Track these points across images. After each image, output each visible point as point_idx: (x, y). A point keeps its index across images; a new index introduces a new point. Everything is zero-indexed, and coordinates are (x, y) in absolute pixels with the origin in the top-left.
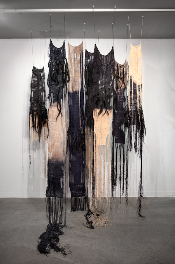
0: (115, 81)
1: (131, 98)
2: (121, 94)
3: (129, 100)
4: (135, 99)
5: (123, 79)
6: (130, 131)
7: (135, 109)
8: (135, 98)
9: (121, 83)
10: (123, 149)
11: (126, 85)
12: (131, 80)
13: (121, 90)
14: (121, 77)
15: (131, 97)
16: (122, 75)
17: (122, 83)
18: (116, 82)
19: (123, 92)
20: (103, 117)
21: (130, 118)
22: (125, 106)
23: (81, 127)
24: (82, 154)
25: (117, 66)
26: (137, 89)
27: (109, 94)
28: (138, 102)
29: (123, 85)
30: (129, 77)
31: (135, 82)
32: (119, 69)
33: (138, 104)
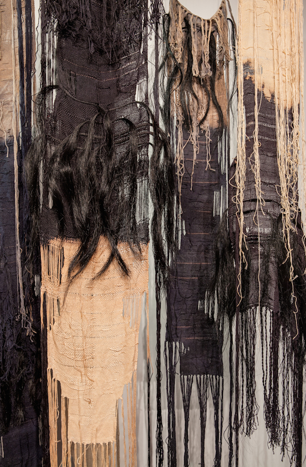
0: (175, 96)
1: (249, 174)
2: (202, 155)
3: (241, 185)
4: (270, 177)
5: (209, 85)
6: (246, 337)
7: (267, 231)
8: (271, 173)
9: (205, 105)
10: (216, 398)
11: (224, 111)
12: (249, 85)
13: (202, 134)
14: (203, 74)
15: (248, 167)
16: (209, 66)
17: (208, 105)
18: (182, 96)
19: (214, 146)
20: (98, 284)
21: (246, 274)
22: (220, 209)
23: (23, 310)
24: (34, 429)
25: (187, 28)
26: (281, 129)
27: (128, 153)
28: (284, 192)
29: (213, 115)
30: (241, 68)
31: (268, 95)
32: (193, 40)
33: (285, 203)
